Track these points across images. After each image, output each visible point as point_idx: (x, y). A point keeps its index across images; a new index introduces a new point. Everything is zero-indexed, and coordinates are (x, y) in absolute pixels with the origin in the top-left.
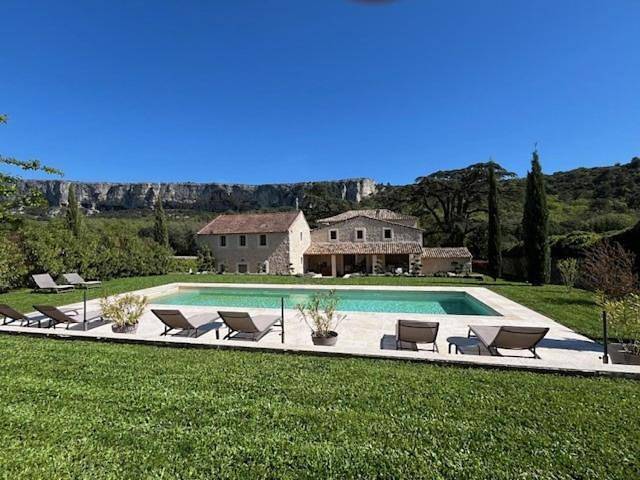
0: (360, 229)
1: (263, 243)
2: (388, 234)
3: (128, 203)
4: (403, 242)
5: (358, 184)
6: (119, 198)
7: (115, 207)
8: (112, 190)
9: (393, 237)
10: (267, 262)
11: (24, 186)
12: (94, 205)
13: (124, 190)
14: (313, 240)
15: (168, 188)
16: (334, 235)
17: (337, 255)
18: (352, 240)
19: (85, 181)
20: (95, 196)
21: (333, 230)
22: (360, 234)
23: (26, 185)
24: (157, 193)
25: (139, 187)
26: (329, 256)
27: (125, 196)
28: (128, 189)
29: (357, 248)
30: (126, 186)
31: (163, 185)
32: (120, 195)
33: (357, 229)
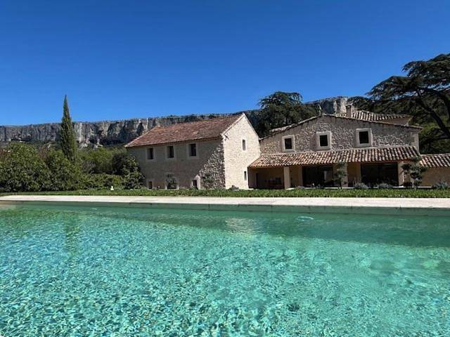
0: (323, 133)
1: (193, 153)
2: (364, 138)
3: (124, 137)
4: (388, 146)
5: (335, 103)
6: (117, 133)
7: (114, 141)
8: (112, 127)
9: (372, 141)
10: (197, 176)
11: (50, 128)
12: (98, 140)
13: (120, 126)
14: (263, 151)
15: (154, 122)
16: (289, 144)
17: (292, 168)
18: (314, 148)
19: (91, 122)
20: (99, 133)
21: (288, 136)
22: (324, 141)
23: (52, 127)
24: (146, 127)
25: (131, 123)
26: (280, 169)
27: (121, 132)
28: (123, 125)
29: (319, 157)
30: (121, 123)
31: (150, 119)
32: (117, 131)
33: (319, 133)
